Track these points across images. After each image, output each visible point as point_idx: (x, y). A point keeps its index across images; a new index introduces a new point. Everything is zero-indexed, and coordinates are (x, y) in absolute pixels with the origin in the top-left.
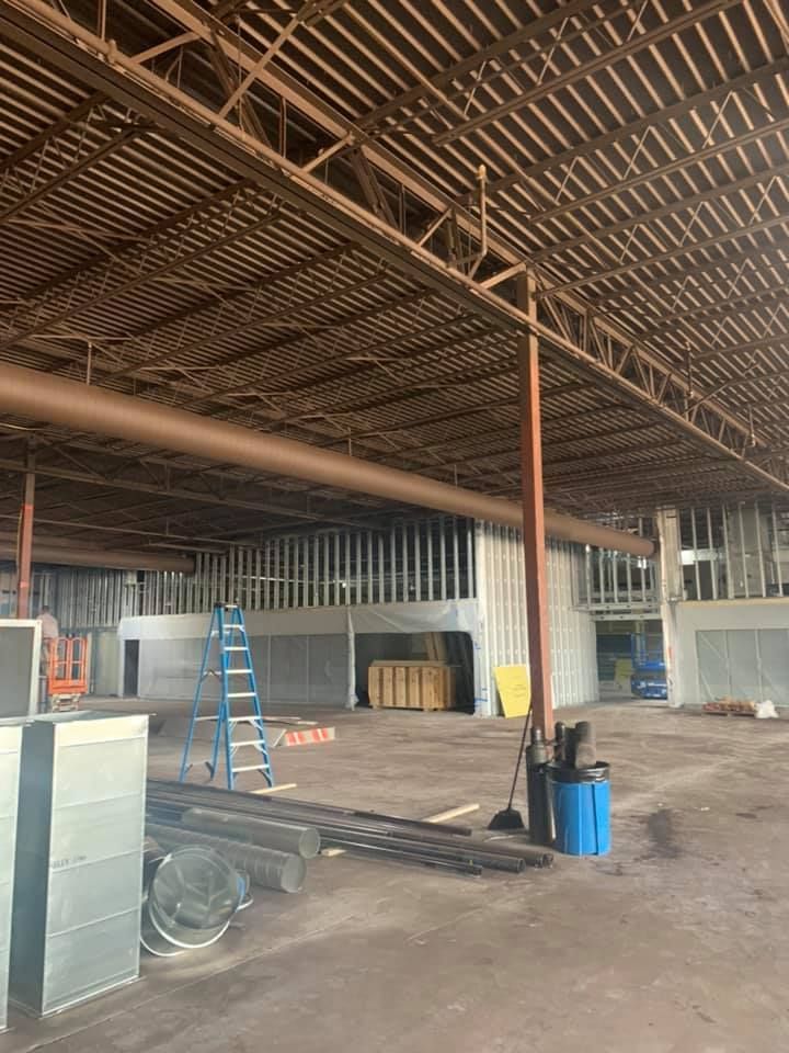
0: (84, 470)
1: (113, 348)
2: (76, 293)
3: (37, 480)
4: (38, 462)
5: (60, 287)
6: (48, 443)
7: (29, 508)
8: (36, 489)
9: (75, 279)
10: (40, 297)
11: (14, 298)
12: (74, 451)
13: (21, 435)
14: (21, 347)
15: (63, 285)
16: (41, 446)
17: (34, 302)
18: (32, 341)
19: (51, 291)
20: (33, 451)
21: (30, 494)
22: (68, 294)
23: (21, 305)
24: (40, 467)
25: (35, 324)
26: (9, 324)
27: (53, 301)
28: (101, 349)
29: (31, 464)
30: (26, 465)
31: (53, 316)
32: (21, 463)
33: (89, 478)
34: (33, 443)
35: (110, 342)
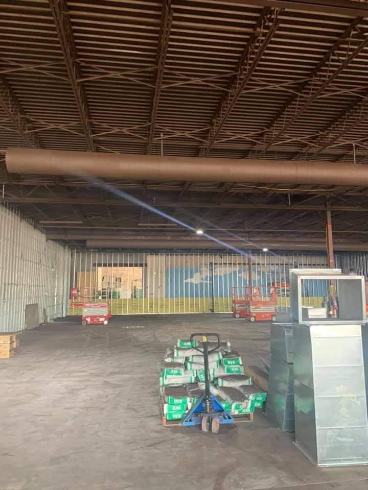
0: (353, 206)
1: (365, 143)
2: (347, 122)
3: (332, 213)
4: (332, 205)
5: (339, 121)
6: (335, 196)
7: (330, 226)
8: (332, 217)
9: (345, 115)
10: (329, 129)
11: (318, 132)
12: (347, 197)
13: (323, 194)
14: (322, 154)
15: (339, 120)
16: (332, 198)
17: (326, 131)
18: (327, 151)
19: (334, 124)
20: (328, 200)
21: (329, 220)
22: (343, 123)
23: (321, 135)
24: (332, 207)
25: (329, 142)
26: (316, 145)
27: (336, 129)
28: (359, 145)
29: (329, 207)
30: (326, 207)
31: (336, 136)
32: (324, 207)
33: (355, 209)
34: (328, 196)
35: (363, 141)
